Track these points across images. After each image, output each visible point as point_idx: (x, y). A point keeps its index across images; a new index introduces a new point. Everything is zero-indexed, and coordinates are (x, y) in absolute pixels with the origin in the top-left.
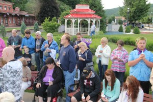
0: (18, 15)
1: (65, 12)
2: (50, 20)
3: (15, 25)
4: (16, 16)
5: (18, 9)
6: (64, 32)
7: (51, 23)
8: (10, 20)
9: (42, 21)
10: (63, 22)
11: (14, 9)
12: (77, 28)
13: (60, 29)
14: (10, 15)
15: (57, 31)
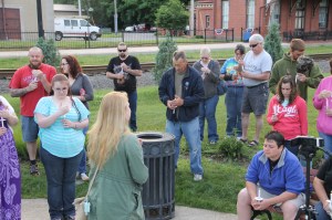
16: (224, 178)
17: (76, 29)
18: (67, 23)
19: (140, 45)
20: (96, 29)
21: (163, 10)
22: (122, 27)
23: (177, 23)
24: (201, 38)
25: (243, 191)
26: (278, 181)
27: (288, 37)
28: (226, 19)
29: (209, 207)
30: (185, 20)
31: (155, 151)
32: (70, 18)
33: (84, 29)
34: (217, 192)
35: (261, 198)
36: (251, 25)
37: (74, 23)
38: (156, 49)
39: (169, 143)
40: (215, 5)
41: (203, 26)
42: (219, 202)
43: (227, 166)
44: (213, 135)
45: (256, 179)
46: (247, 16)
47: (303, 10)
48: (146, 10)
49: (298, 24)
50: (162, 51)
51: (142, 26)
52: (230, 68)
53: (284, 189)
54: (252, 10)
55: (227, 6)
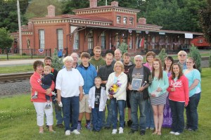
0: (147, 33)
3: (140, 52)
23: (5, 45)
28: (42, 42)
36: (61, 46)
40: (34, 33)
46: (58, 40)
47: (92, 37)
49: (90, 46)
55: (42, 33)
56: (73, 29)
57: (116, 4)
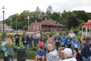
1: (81, 24)
2: (74, 28)
4: (57, 26)
5: (58, 23)
6: (81, 34)
7: (74, 30)
8: (55, 28)
9: (70, 29)
10: (81, 29)
11: (57, 23)
12: (88, 33)
13: (79, 33)
14: (55, 26)
15: (77, 34)
16: (34, 54)
17: (10, 30)
18: (8, 29)
19: (20, 32)
20: (13, 30)
21: (24, 27)
22: (17, 29)
24: (30, 31)
25: (36, 56)
26: (41, 54)
27: (43, 31)
28: (34, 28)
29: (31, 59)
30: (28, 28)
31: (22, 50)
32: (9, 28)
33: (11, 30)
34: (32, 56)
35: (39, 57)
36: (38, 29)
37: (10, 29)
38: (23, 33)
39: (24, 49)
41: (30, 29)
42: (33, 58)
43: (34, 52)
44: (32, 47)
45: (38, 54)
48: (21, 27)
49: (45, 29)
50: (24, 33)
51: (21, 29)
52: (34, 36)
53: (42, 55)
54: (38, 27)
55: (34, 26)
56: (40, 25)
57: (51, 19)
